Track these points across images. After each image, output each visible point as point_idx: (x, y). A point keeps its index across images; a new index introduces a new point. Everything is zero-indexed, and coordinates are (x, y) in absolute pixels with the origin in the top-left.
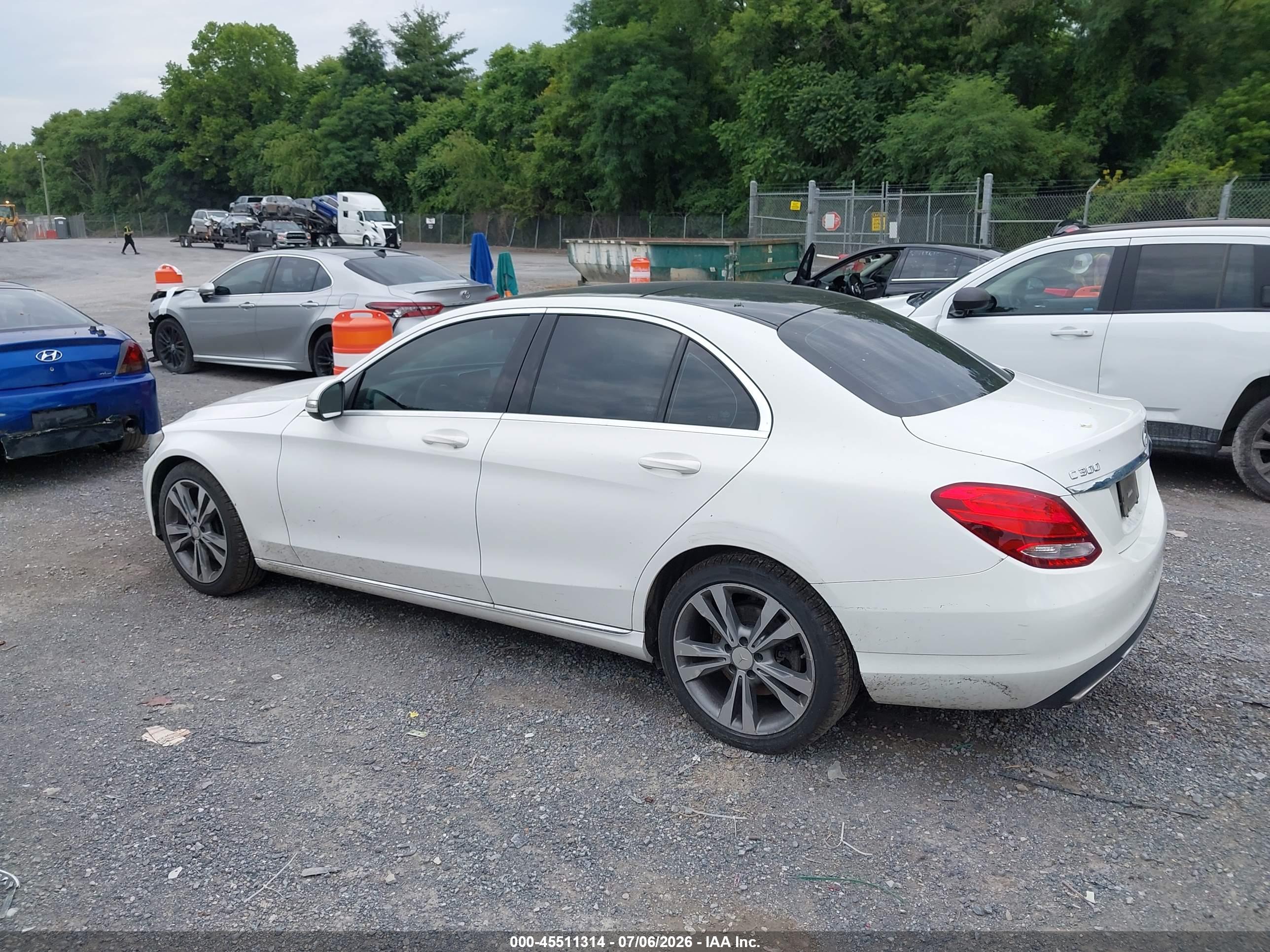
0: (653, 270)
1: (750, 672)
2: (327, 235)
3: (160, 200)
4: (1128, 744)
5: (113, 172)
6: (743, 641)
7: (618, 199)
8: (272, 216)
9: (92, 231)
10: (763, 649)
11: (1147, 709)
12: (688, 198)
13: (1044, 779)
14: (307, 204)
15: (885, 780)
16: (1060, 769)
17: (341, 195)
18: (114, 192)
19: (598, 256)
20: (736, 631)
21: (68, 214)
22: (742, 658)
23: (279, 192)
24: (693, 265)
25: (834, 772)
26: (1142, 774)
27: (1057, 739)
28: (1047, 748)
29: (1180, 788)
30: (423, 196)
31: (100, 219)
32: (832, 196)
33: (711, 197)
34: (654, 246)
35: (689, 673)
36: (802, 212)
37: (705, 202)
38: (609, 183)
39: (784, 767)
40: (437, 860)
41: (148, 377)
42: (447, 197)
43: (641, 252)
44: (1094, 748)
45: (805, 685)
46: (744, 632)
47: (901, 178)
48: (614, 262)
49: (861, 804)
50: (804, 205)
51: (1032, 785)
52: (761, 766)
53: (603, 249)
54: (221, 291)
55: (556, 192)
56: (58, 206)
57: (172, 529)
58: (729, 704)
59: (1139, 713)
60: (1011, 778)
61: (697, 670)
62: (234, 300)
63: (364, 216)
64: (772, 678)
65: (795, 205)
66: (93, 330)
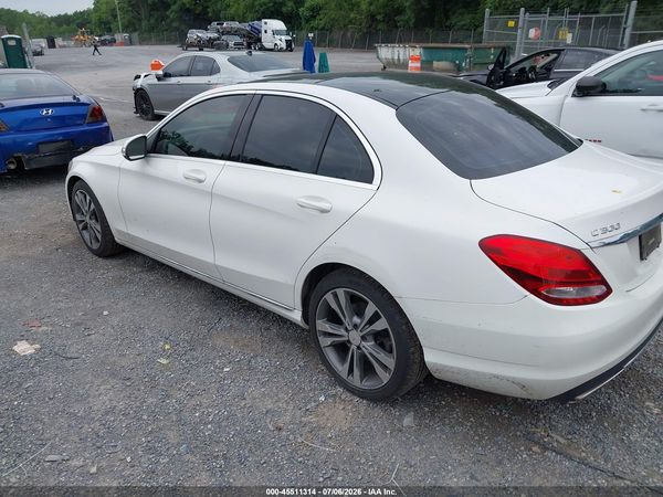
0: (422, 62)
1: (359, 348)
2: (256, 43)
3: (175, 24)
4: (627, 421)
5: (152, 10)
6: (356, 327)
7: (413, 21)
8: (229, 33)
9: (142, 42)
10: (367, 334)
11: (649, 391)
12: (453, 20)
13: (555, 444)
14: (246, 26)
15: (441, 430)
16: (570, 437)
17: (263, 21)
18: (152, 21)
19: (393, 54)
20: (351, 319)
21: (131, 33)
22: (355, 337)
23: (233, 20)
24: (446, 60)
25: (408, 420)
26: (630, 448)
27: (575, 411)
28: (565, 417)
29: (658, 465)
30: (307, 21)
31: (145, 35)
32: (536, 18)
33: (467, 19)
34: (424, 48)
35: (325, 342)
36: (515, 28)
37: (463, 23)
38: (409, 12)
39: (377, 412)
40: (129, 459)
41: (106, 124)
42: (320, 22)
43: (417, 52)
44: (600, 421)
45: (390, 362)
46: (356, 320)
47: (582, 6)
48: (401, 58)
49: (417, 449)
50: (517, 23)
51: (545, 448)
52: (362, 409)
53: (396, 50)
54: (167, 75)
55: (379, 17)
56: (126, 29)
57: (78, 217)
58: (347, 365)
59: (642, 395)
60: (531, 439)
61: (329, 341)
62: (173, 80)
63: (275, 33)
64: (371, 354)
65: (511, 24)
66: (74, 98)
